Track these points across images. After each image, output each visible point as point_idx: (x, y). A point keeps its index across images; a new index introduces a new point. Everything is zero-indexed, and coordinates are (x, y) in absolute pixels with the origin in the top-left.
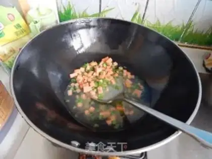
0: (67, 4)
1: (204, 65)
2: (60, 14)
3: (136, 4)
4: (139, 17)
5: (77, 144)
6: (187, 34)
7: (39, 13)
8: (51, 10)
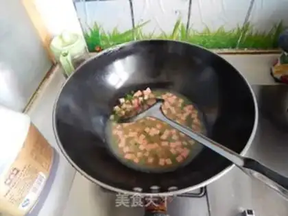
0: (94, 24)
1: (272, 74)
2: (86, 37)
3: (176, 12)
4: (182, 27)
5: (140, 190)
6: (245, 38)
7: (63, 42)
8: (76, 36)
